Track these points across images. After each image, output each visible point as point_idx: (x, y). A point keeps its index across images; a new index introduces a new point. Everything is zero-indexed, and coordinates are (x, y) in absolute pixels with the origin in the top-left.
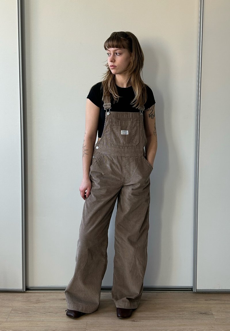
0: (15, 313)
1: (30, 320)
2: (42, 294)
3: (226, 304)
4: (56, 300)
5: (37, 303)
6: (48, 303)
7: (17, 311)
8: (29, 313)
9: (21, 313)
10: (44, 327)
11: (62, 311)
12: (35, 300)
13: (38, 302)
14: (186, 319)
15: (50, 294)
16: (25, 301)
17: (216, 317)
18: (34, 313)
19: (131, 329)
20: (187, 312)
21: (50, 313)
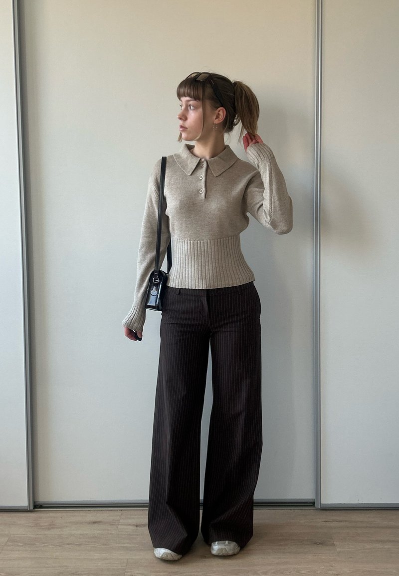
0: (12, 545)
1: (37, 557)
2: (59, 515)
3: (357, 527)
4: (81, 523)
5: (49, 529)
6: (67, 529)
7: (17, 542)
8: (35, 546)
9: (22, 546)
10: (58, 568)
11: (89, 542)
12: (46, 524)
13: (52, 526)
14: (290, 553)
15: (71, 514)
16: (31, 526)
17: (338, 550)
18: (43, 545)
19: (199, 570)
20: (293, 541)
21: (69, 544)
